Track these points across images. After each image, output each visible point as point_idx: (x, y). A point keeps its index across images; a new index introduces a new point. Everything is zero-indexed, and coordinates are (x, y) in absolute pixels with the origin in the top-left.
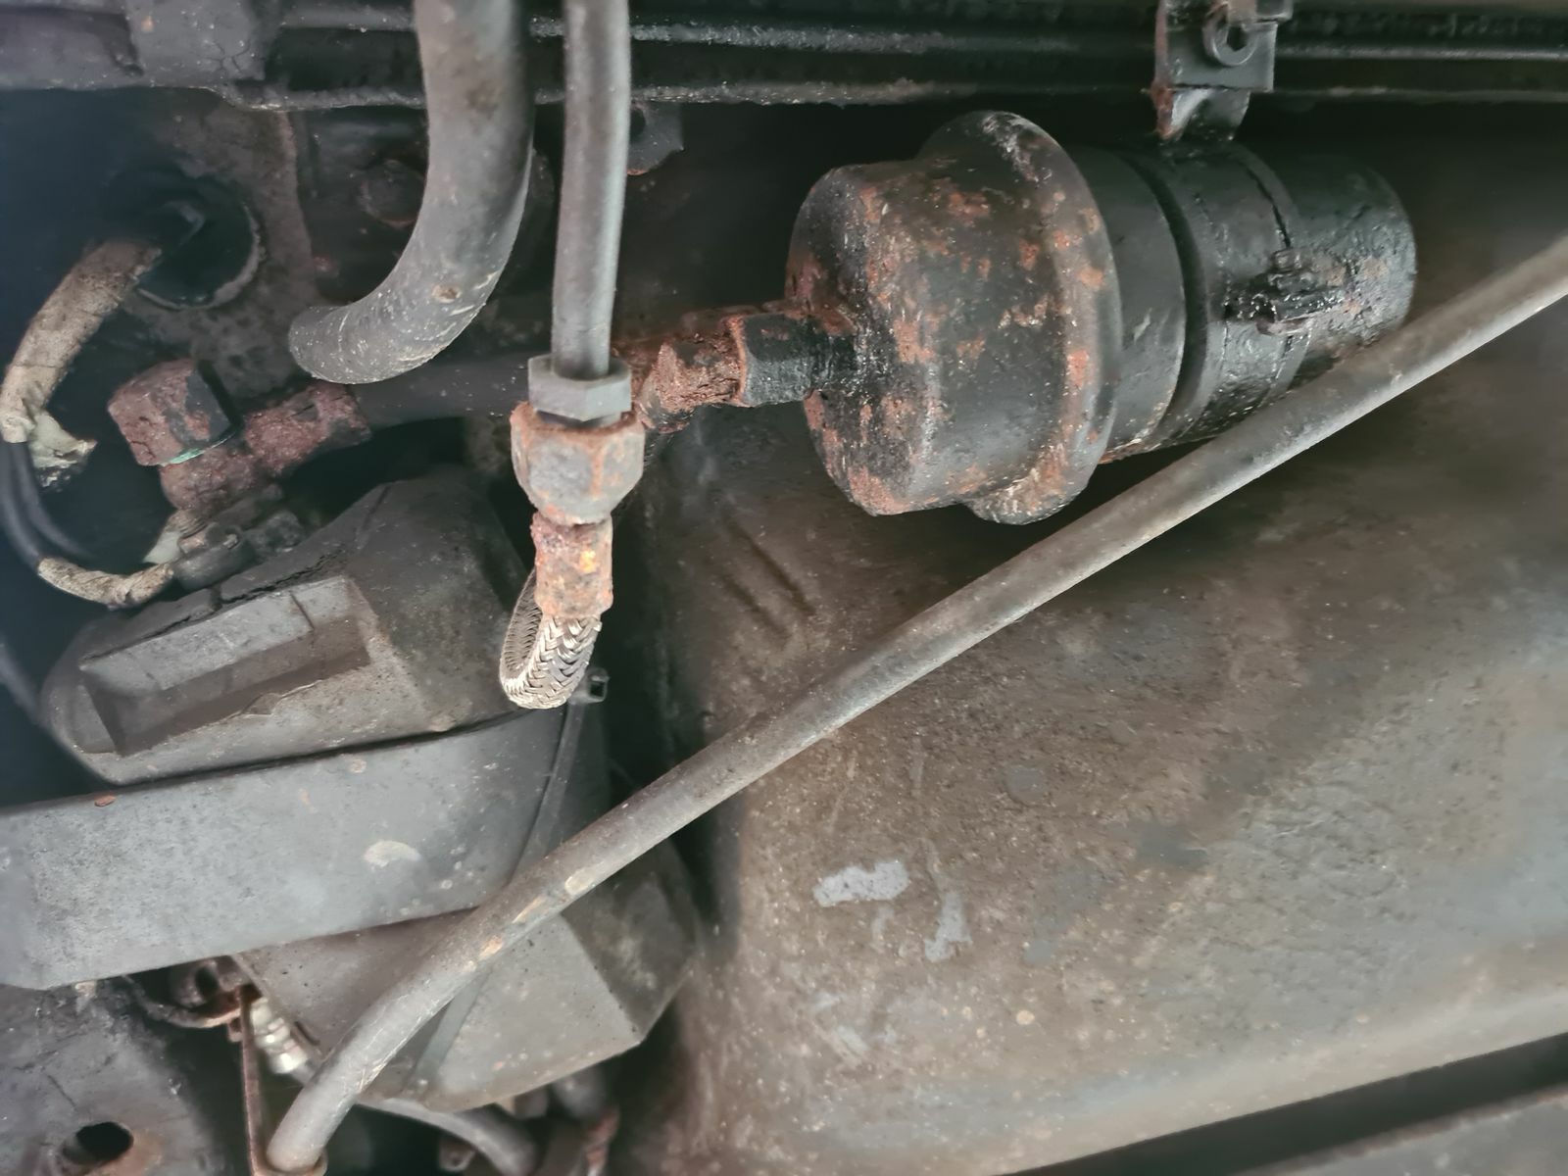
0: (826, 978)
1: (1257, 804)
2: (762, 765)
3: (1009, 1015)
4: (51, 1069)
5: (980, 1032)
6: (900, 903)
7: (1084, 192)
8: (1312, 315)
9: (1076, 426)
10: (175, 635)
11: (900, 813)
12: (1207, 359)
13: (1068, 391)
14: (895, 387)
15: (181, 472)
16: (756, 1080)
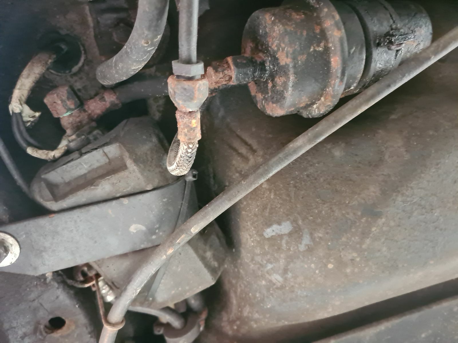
0: (269, 259)
1: (397, 196)
2: (248, 190)
3: (326, 266)
4: (40, 301)
5: (317, 272)
6: (290, 234)
7: (333, 8)
8: (404, 42)
9: (335, 81)
10: (69, 164)
11: (288, 207)
12: (373, 60)
13: (332, 70)
14: (279, 73)
15: (67, 118)
16: (249, 294)
